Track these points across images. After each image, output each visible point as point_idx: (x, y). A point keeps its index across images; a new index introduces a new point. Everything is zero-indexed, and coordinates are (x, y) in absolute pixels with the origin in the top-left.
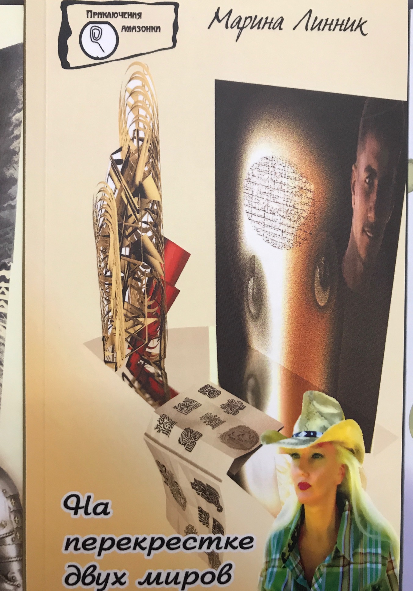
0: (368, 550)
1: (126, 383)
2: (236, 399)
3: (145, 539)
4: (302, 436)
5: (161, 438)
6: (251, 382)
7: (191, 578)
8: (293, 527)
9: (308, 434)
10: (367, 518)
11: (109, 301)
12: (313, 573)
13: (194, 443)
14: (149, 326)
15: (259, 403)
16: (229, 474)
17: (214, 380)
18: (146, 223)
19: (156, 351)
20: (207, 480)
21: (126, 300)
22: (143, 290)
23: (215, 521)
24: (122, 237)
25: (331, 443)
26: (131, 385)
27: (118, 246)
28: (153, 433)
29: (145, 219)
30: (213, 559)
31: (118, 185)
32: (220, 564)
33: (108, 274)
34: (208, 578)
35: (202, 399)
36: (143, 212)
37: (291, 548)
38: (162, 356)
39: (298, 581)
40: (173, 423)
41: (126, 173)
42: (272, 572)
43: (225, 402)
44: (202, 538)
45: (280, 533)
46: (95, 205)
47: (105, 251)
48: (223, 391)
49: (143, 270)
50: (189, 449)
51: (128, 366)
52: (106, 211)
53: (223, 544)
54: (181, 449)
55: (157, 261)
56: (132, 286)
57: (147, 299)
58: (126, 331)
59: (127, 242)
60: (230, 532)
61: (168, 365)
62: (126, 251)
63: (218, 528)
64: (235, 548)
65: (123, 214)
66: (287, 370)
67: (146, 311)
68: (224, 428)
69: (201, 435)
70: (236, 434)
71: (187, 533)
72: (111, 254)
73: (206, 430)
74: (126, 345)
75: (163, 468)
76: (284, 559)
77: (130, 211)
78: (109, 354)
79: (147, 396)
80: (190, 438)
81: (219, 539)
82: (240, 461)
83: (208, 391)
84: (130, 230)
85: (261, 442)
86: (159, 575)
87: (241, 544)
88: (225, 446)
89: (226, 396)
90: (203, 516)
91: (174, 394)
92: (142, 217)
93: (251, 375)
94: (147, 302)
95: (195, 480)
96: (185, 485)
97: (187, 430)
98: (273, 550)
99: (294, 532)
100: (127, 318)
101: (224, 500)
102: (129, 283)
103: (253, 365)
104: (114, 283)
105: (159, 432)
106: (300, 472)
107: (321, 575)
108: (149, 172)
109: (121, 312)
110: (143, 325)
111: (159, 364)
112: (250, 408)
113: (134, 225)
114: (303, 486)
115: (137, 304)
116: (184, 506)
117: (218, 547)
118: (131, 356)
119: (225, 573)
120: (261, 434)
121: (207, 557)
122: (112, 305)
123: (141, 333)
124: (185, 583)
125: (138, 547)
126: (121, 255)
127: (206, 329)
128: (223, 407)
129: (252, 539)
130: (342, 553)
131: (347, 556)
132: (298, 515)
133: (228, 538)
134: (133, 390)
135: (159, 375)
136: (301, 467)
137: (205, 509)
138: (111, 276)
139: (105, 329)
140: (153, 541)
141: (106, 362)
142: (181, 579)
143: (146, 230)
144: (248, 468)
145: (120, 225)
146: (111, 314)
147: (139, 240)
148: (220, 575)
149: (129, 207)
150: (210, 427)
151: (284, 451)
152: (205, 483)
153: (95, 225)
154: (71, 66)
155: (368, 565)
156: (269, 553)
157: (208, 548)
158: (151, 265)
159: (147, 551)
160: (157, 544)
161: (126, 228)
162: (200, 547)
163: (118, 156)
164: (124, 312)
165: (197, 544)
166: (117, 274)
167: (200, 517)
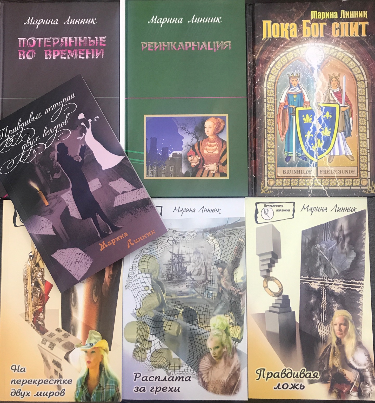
0: (110, 384)
1: (32, 327)
2: (67, 333)
3: (36, 380)
4: (88, 345)
5: (43, 345)
6: (72, 327)
7: (52, 394)
8: (85, 376)
9: (90, 344)
10: (109, 373)
11: (27, 300)
12: (92, 392)
13: (53, 347)
14: (40, 308)
15: (74, 334)
16: (65, 358)
17: (60, 327)
18: (39, 275)
19: (42, 317)
20: (57, 360)
21: (33, 300)
22: (38, 297)
23: (60, 374)
24: (32, 280)
25: (98, 347)
26: (34, 328)
27: (31, 282)
28: (40, 344)
29: (39, 274)
30: (59, 387)
31: (31, 263)
32: (61, 389)
33: (27, 292)
34: (57, 394)
35: (56, 333)
36: (39, 272)
37: (85, 383)
38: (44, 318)
39: (87, 395)
40: (47, 341)
41: (33, 259)
42: (78, 392)
43: (64, 334)
44: (55, 380)
45: (81, 378)
46: (23, 270)
47: (26, 284)
48: (63, 330)
49: (38, 290)
50: (52, 349)
51: (33, 322)
52: (27, 272)
53: (62, 382)
54: (49, 349)
55: (43, 287)
56: (35, 296)
57: (39, 300)
58: (32, 310)
59: (33, 281)
60: (64, 378)
61: (45, 321)
62: (33, 284)
63: (61, 376)
64: (66, 383)
65: (32, 273)
66: (84, 323)
67: (39, 304)
68: (63, 343)
69: (56, 345)
70: (67, 344)
71: (51, 378)
72: (28, 285)
73: (57, 343)
74: (32, 315)
75: (43, 356)
76: (82, 387)
77: (34, 272)
78: (27, 318)
79: (39, 332)
80: (52, 346)
81: (61, 380)
82: (68, 353)
83: (58, 330)
84: (34, 278)
85: (75, 347)
86: (41, 393)
87: (68, 382)
88: (63, 348)
89: (64, 332)
90: (56, 372)
91: (47, 331)
92: (38, 273)
93: (72, 325)
94: (39, 301)
95: (54, 360)
96: (50, 361)
97: (51, 343)
98: (79, 384)
99: (85, 378)
100: (33, 306)
101: (63, 367)
102: (34, 295)
103: (73, 321)
104: (29, 295)
105: (42, 343)
106: (87, 357)
107: (94, 393)
108: (41, 259)
109: (31, 304)
110: (38, 308)
111: (43, 321)
112: (71, 336)
113: (36, 276)
114: (89, 362)
115: (36, 302)
116: (50, 369)
117: (60, 383)
118: (34, 318)
119: (63, 392)
120: (75, 344)
121: (57, 387)
122: (28, 302)
123: (37, 311)
124: (50, 396)
125: (34, 383)
126: (31, 286)
127: (58, 310)
128: (63, 335)
129: (72, 381)
130: (101, 385)
131: (103, 386)
132: (87, 372)
133: (64, 380)
134: (34, 330)
135: (42, 325)
136: (88, 355)
137: (57, 370)
138: (28, 292)
139: (26, 310)
140: (39, 381)
141: (26, 321)
142: (48, 394)
143: (39, 278)
144: (70, 356)
145: (31, 276)
146: (28, 305)
147: (37, 281)
148: (61, 393)
149: (34, 270)
150: (58, 342)
151: (83, 350)
152: (57, 361)
153: (23, 276)
154: (17, 226)
155: (110, 389)
156: (77, 385)
157: (57, 383)
158: (41, 289)
159: (37, 384)
160: (41, 382)
161: (33, 277)
162: (55, 383)
163: (31, 254)
164: (32, 304)
166: (30, 292)
167: (55, 373)
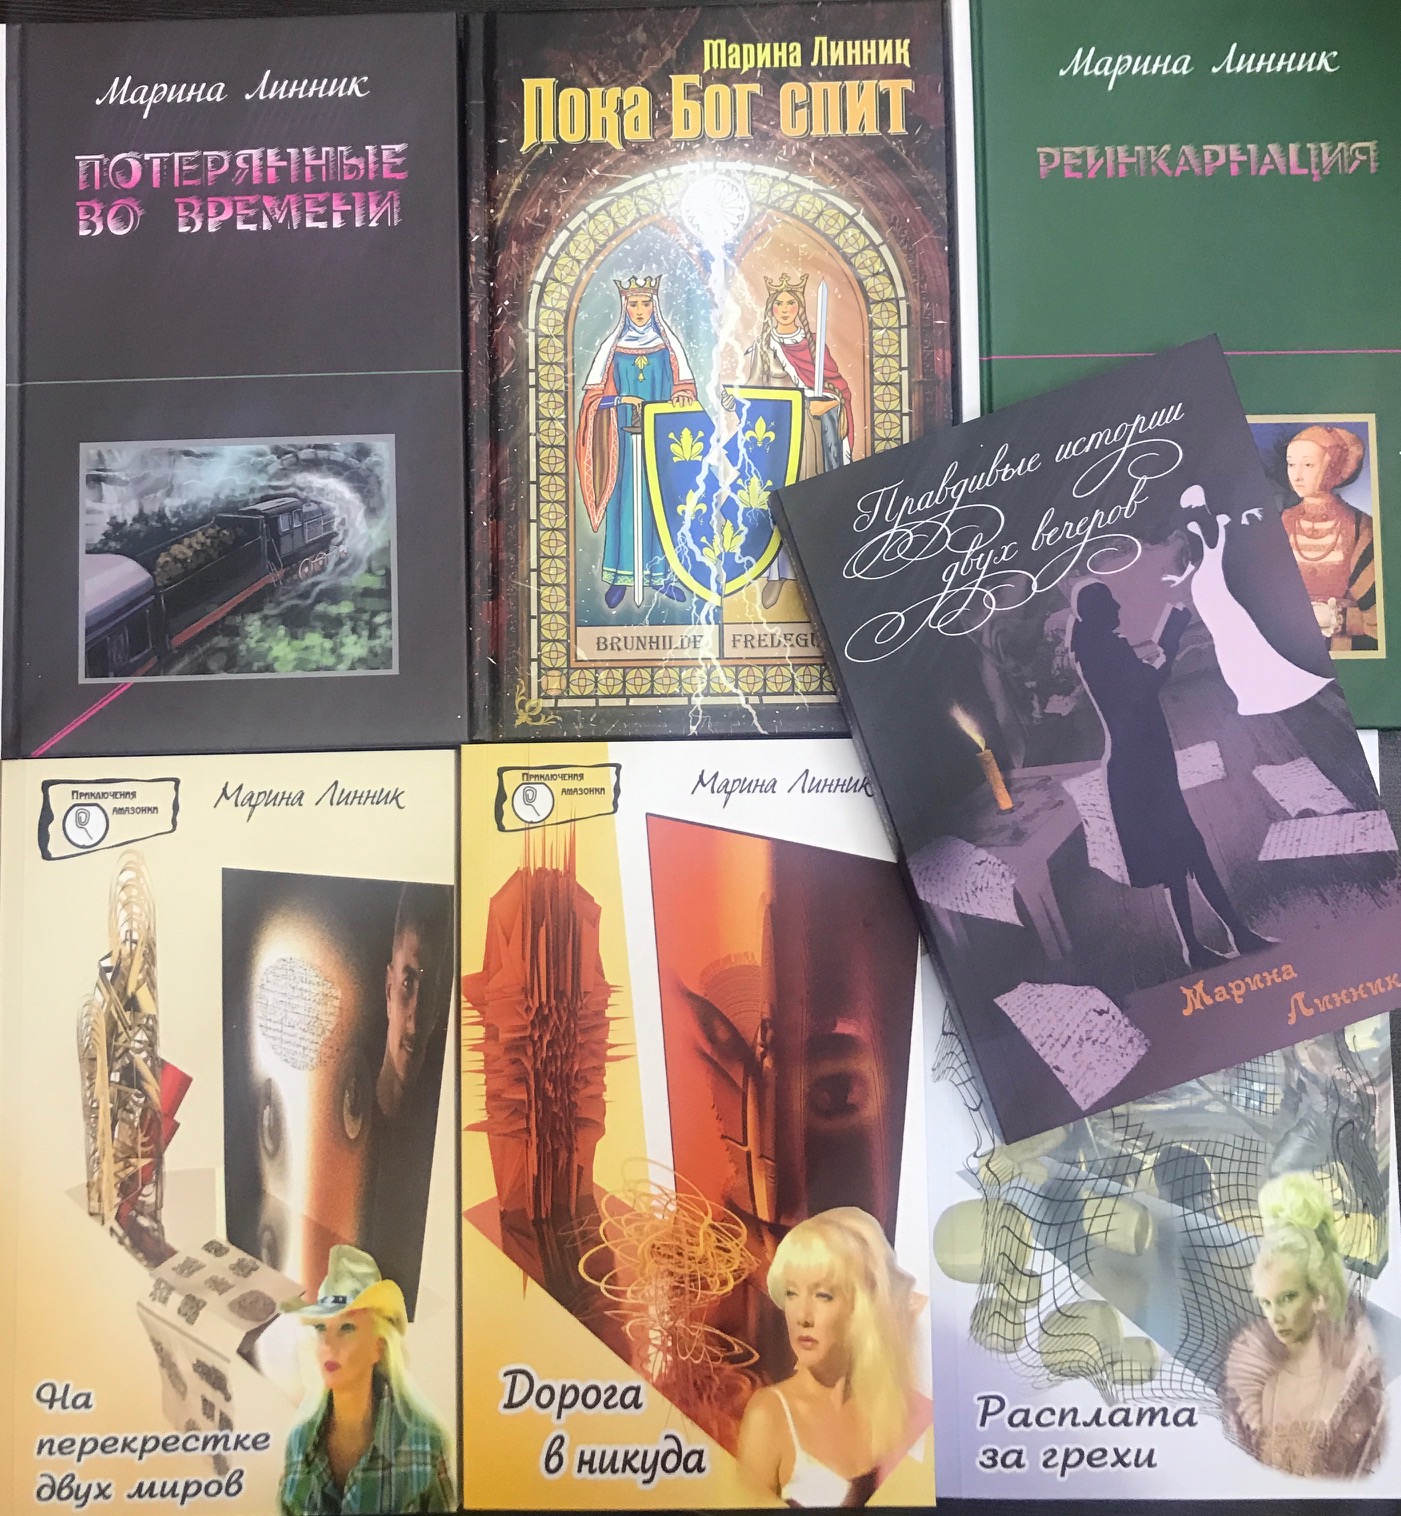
0: (414, 1448)
1: (115, 1240)
2: (249, 1258)
3: (135, 1439)
4: (329, 1303)
5: (157, 1307)
6: (267, 1236)
7: (192, 1489)
8: (319, 1420)
9: (336, 1300)
10: (411, 1407)
11: (95, 1138)
12: (345, 1479)
13: (196, 1314)
14: (144, 1168)
15: (275, 1263)
16: (240, 1352)
17: (221, 1235)
18: (139, 1042)
19: (151, 1200)
20: (211, 1360)
21: (116, 1136)
22: (136, 1124)
23: (222, 1414)
24: (111, 1060)
25: (365, 1310)
26: (121, 1242)
27: (106, 1070)
28: (148, 1302)
29: (138, 1037)
30: (220, 1464)
31: (108, 997)
32: (228, 1470)
33: (95, 1105)
34: (213, 1489)
35: (207, 1258)
36: (137, 1029)
37: (317, 1447)
38: (158, 1206)
39: (327, 1490)
40: (171, 1289)
41: (116, 984)
42: (293, 1480)
43: (235, 1261)
44: (206, 1438)
45: (304, 1427)
46: (80, 1022)
47: (91, 1078)
48: (233, 1249)
49: (136, 1099)
50: (191, 1321)
51: (118, 1218)
52: (93, 1029)
53: (231, 1443)
54: (181, 1322)
55: (153, 1087)
56: (123, 1120)
57: (140, 1136)
58: (115, 1174)
59: (117, 1066)
60: (240, 1428)
61: (165, 1215)
62: (116, 1077)
63: (226, 1423)
64: (247, 1449)
65: (113, 1032)
66: (309, 1221)
67: (140, 1149)
68: (233, 1295)
69: (205, 1304)
70: (248, 1301)
71: (188, 1430)
72: (98, 1080)
73: (211, 1298)
74: (115, 1192)
75: (159, 1347)
76: (308, 1462)
77: (121, 1029)
78: (95, 1204)
79: (141, 1255)
80: (192, 1308)
81: (227, 1438)
82: (252, 1336)
83: (213, 1248)
84: (121, 1051)
85: (277, 1311)
86: (153, 1485)
87: (254, 1443)
88: (234, 1317)
89: (235, 1254)
90: (208, 1407)
91: (173, 1252)
92: (135, 1034)
93: (269, 1228)
94: (141, 1139)
95: (198, 1361)
96: (185, 1367)
97: (189, 1297)
98: (295, 1452)
99: (321, 1426)
100: (117, 1160)
101: (233, 1386)
102: (119, 1116)
103: (268, 1215)
104: (101, 1116)
105: (154, 1299)
106: (327, 1348)
107: (354, 1483)
108: (144, 980)
109: (110, 1152)
110: (136, 1167)
111: (154, 1217)
112: (264, 1269)
113: (126, 1045)
114: (331, 1367)
115: (129, 1143)
116: (183, 1394)
117: (226, 1448)
118: (120, 1206)
119: (235, 1482)
120: (279, 1301)
121: (212, 1461)
122: (99, 1143)
123: (133, 1177)
124: (185, 1495)
125: (126, 1450)
126: (110, 1082)
127: (212, 1172)
128: (233, 1268)
129: (267, 1438)
130: (381, 1452)
131: (387, 1456)
132: (325, 1405)
133: (238, 1436)
134: (122, 1248)
135: (154, 1230)
136: (328, 1342)
137: (210, 1398)
138: (98, 1108)
139: (90, 1174)
140: (145, 1442)
141: (91, 1214)
142: (180, 1490)
143: (139, 1051)
144: (262, 1344)
145: (109, 1046)
146: (97, 1154)
147: (131, 1063)
148: (229, 1485)
149: (119, 1023)
150: (215, 1294)
151: (306, 1322)
152: (210, 1364)
153: (79, 1046)
154: (53, 856)
155: (414, 1467)
156: (289, 1454)
157: (214, 1447)
158: (145, 1094)
159: (138, 1453)
160: (151, 1444)
161: (116, 1049)
162: (204, 1448)
163: (107, 963)
164: (113, 1151)
165: (200, 1444)
166: (105, 1106)
167: (204, 1409)
